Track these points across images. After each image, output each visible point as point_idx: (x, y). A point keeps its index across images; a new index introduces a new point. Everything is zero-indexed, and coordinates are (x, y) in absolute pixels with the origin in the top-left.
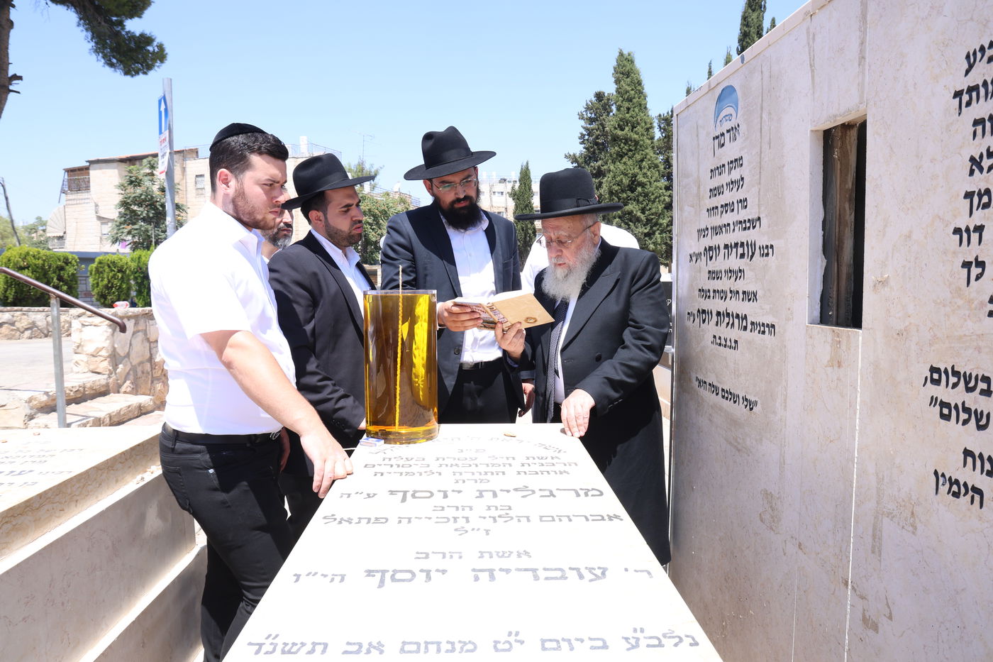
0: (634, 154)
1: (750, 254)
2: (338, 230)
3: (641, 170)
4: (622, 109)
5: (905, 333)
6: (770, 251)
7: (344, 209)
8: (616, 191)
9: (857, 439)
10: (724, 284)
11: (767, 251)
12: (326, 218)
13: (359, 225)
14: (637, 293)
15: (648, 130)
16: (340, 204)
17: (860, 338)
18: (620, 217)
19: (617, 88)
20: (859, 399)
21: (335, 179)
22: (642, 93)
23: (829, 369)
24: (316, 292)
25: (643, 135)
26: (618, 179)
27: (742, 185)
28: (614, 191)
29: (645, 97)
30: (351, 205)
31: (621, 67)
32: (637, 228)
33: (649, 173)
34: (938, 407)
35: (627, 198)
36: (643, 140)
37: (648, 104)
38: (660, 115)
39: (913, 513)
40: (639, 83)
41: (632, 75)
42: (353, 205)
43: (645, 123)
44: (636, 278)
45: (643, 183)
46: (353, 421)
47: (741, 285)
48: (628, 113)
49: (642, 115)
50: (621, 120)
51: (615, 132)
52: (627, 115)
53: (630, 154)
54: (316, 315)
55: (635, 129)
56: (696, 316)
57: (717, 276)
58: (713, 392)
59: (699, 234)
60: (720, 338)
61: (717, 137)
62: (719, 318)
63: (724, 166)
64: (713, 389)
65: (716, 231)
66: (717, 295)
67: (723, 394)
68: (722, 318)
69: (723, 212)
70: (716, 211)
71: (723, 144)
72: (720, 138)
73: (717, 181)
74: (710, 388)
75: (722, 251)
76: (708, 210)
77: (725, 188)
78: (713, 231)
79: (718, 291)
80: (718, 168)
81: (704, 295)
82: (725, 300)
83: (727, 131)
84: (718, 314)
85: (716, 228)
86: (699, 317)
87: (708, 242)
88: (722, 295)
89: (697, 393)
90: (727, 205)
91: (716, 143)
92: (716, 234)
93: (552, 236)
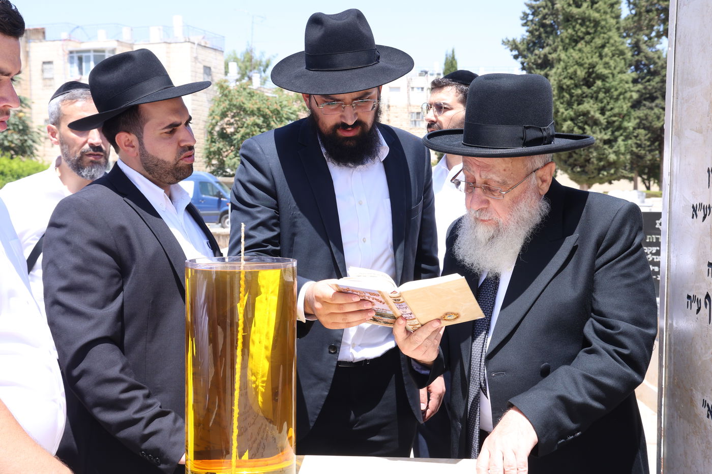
0: (593, 38)
2: (158, 160)
3: (601, 59)
7: (166, 130)
8: (568, 86)
12: (141, 144)
13: (188, 153)
14: (604, 267)
15: (612, 6)
16: (162, 123)
18: (572, 120)
21: (152, 87)
24: (125, 254)
25: (605, 13)
26: (571, 70)
28: (565, 87)
30: (178, 125)
32: (594, 133)
33: (612, 63)
35: (581, 95)
36: (605, 20)
42: (180, 124)
44: (604, 244)
45: (604, 75)
46: (171, 452)
51: (568, 10)
53: (588, 38)
54: (125, 288)
55: (596, 6)
56: (703, 304)
59: (711, 175)
86: (708, 306)
89: (705, 427)
93: (478, 178)
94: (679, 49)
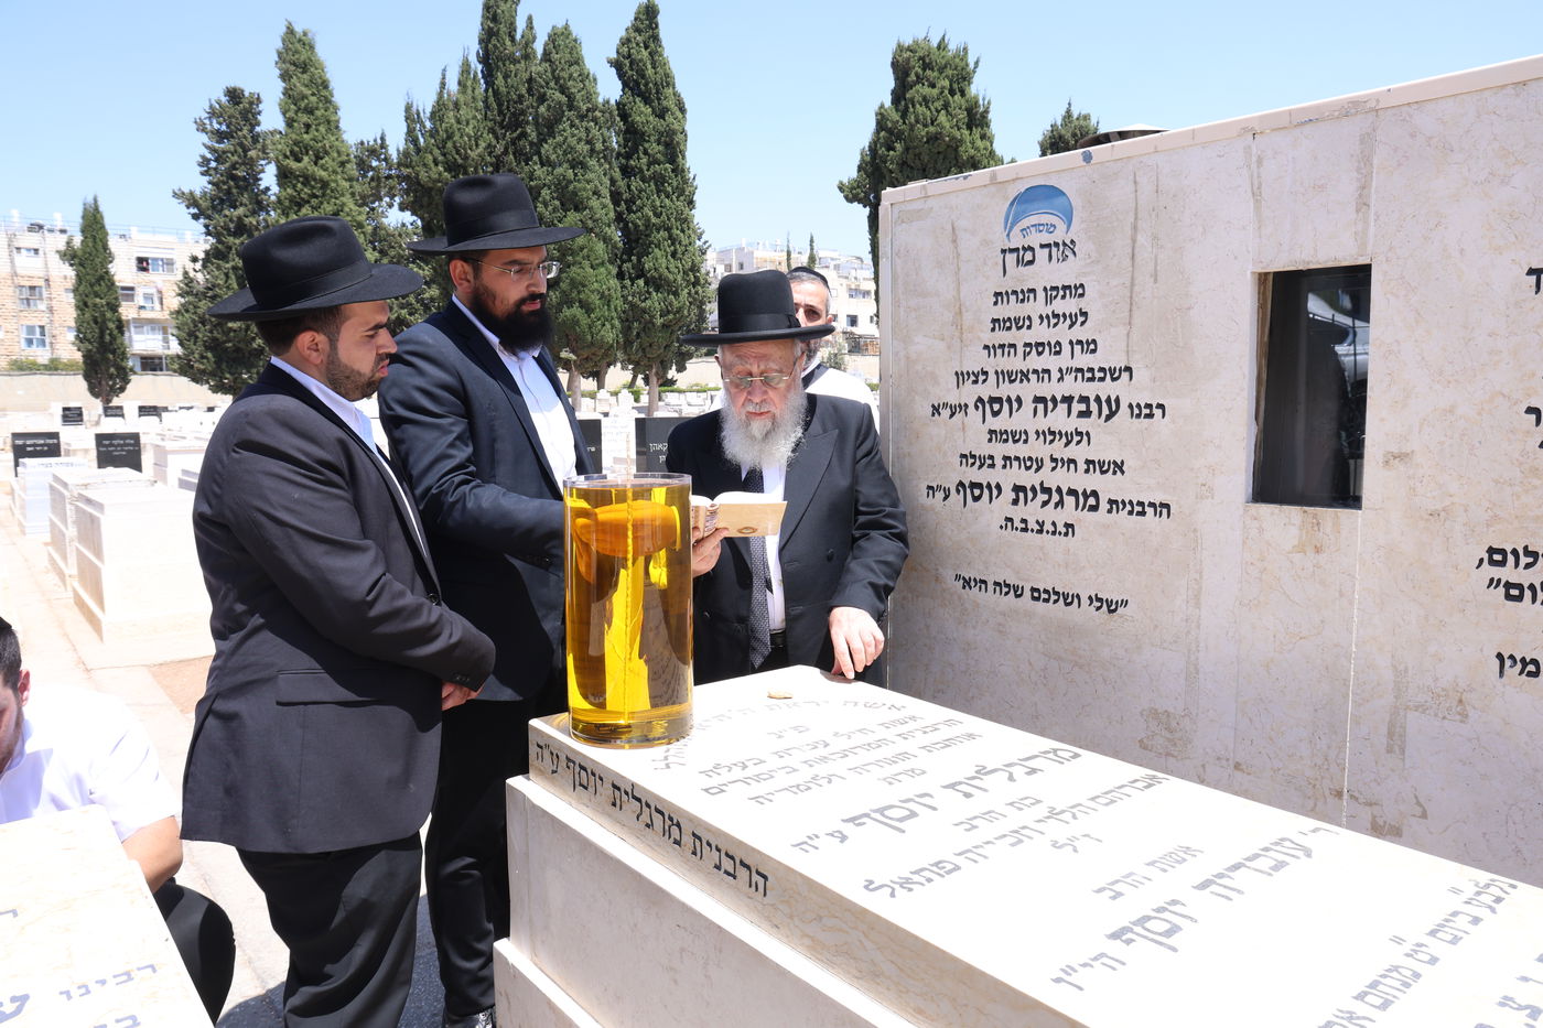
0: (322, 203)
1: (1105, 411)
2: (353, 370)
4: (295, 124)
5: (1443, 514)
6: (1155, 411)
7: (370, 332)
9: (1355, 632)
10: (1037, 449)
11: (1146, 411)
15: (343, 164)
16: (366, 323)
17: (1360, 520)
19: (285, 88)
20: (1357, 587)
22: (330, 102)
23: (1297, 557)
25: (335, 172)
27: (1083, 323)
29: (336, 109)
31: (291, 53)
34: (1501, 590)
36: (336, 181)
37: (341, 121)
38: (362, 143)
39: (1460, 701)
40: (325, 84)
41: (312, 69)
43: (338, 152)
47: (1079, 452)
48: (307, 133)
49: (333, 138)
50: (296, 143)
51: (285, 163)
52: (305, 136)
53: (314, 202)
55: (321, 162)
56: (953, 491)
57: (1013, 437)
58: (1007, 593)
59: (961, 378)
60: (1024, 521)
61: (1012, 251)
62: (1021, 495)
63: (1033, 291)
64: (1007, 590)
65: (1010, 377)
66: (1015, 464)
67: (1036, 595)
68: (1030, 495)
69: (1029, 353)
70: (1012, 350)
71: (1031, 262)
72: (1021, 253)
73: (1011, 309)
74: (998, 588)
75: (1028, 405)
76: (986, 347)
77: (1036, 321)
78: (1001, 377)
79: (1017, 458)
80: (1015, 292)
81: (978, 463)
82: (1037, 470)
83: (1042, 246)
84: (1018, 489)
85: (1010, 374)
86: (962, 492)
87: (987, 390)
88: (1029, 464)
89: (960, 598)
90: (1042, 344)
91: (1011, 258)
92: (1011, 382)
93: (755, 370)
94: (898, 262)
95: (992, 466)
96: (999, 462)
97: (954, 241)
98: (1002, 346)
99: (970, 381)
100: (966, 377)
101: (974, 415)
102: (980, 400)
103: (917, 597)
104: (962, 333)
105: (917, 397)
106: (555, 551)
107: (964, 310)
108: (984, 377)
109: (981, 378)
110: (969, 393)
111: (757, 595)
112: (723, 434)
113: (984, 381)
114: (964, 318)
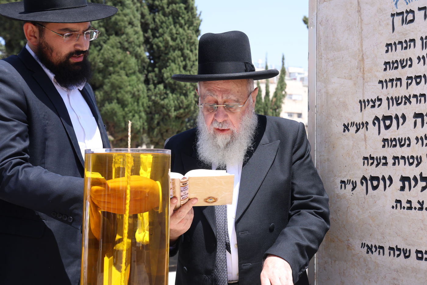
10: (417, 150)
56: (359, 183)
57: (400, 143)
58: (398, 255)
59: (363, 104)
60: (409, 202)
61: (398, 14)
62: (407, 183)
63: (413, 40)
64: (398, 253)
65: (397, 101)
66: (402, 161)
67: (420, 255)
68: (413, 183)
69: (411, 84)
70: (399, 83)
71: (412, 21)
72: (405, 15)
73: (399, 54)
74: (392, 252)
75: (410, 120)
76: (381, 82)
77: (415, 61)
78: (391, 101)
79: (403, 158)
80: (400, 43)
81: (375, 163)
82: (417, 165)
83: (420, 9)
84: (404, 179)
85: (397, 99)
86: (365, 184)
87: (380, 112)
88: (411, 161)
89: (365, 260)
90: (420, 77)
91: (398, 19)
92: (398, 104)
93: (220, 100)
94: (321, 28)
95: (386, 164)
96: (390, 161)
97: (359, 11)
98: (391, 81)
99: (370, 106)
100: (367, 103)
101: (373, 129)
102: (377, 118)
103: (335, 261)
104: (364, 74)
105: (333, 120)
106: (77, 211)
107: (365, 57)
108: (379, 103)
109: (377, 103)
110: (369, 114)
111: (220, 254)
112: (198, 143)
113: (379, 105)
114: (365, 63)
